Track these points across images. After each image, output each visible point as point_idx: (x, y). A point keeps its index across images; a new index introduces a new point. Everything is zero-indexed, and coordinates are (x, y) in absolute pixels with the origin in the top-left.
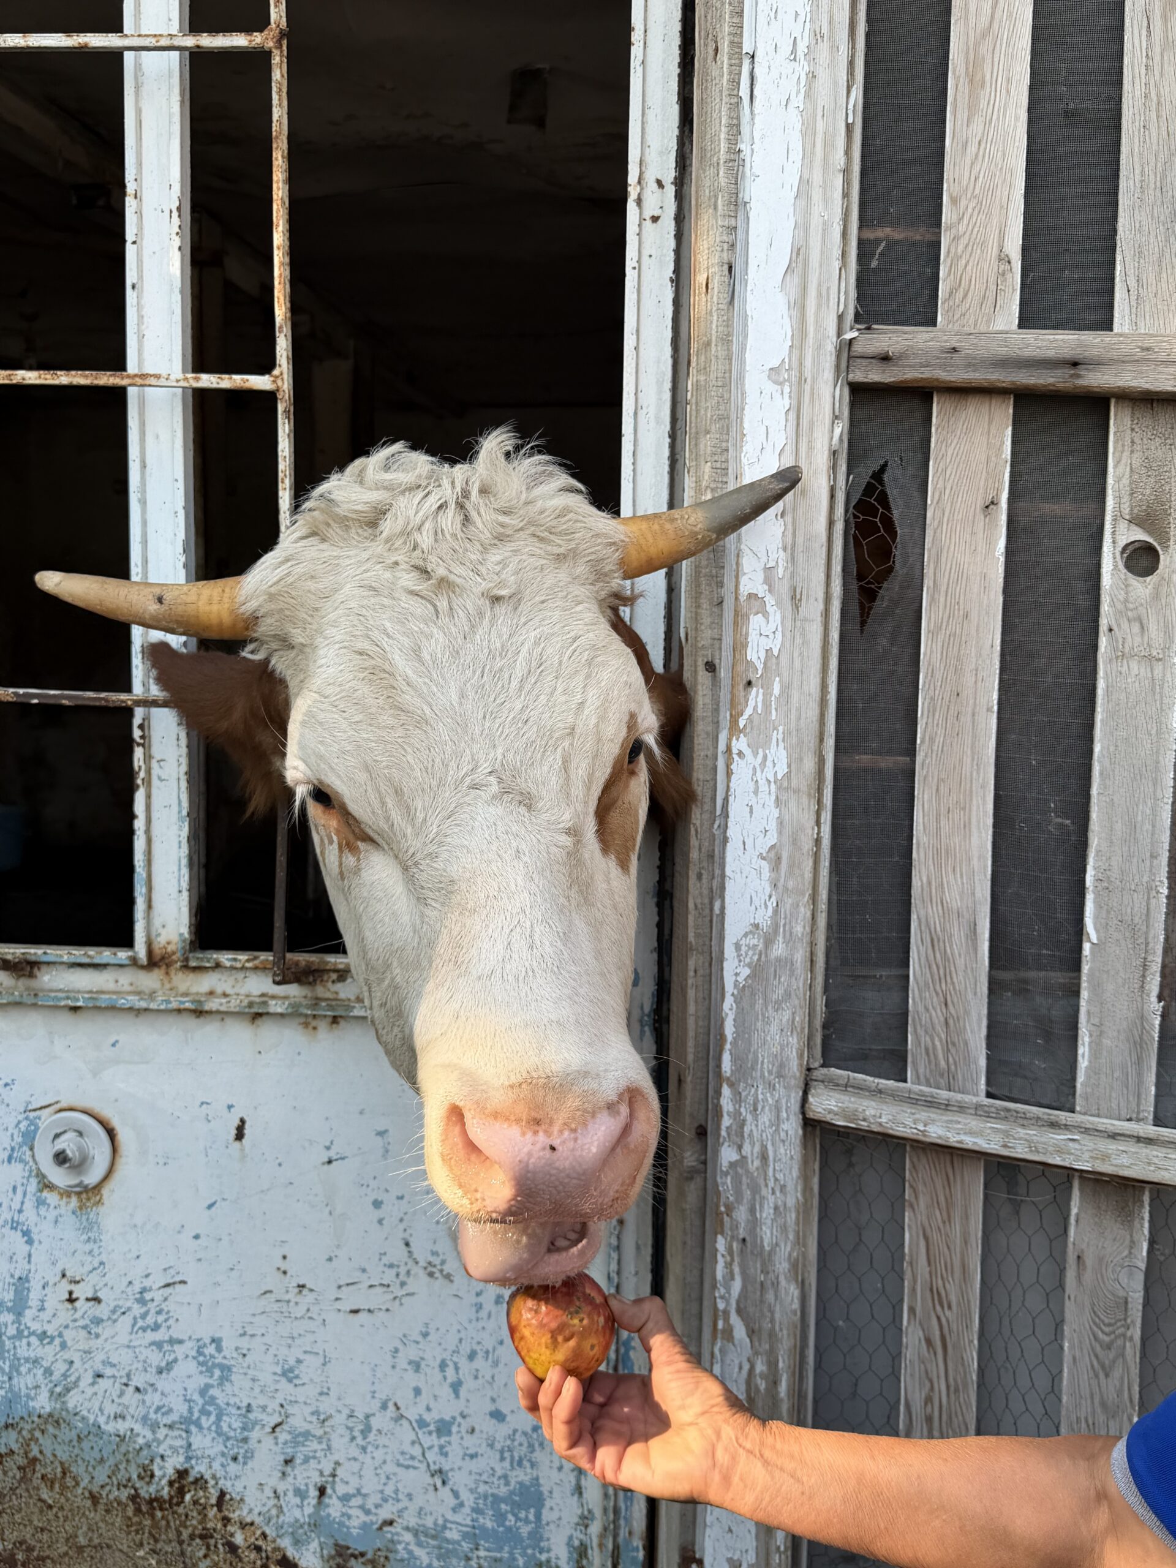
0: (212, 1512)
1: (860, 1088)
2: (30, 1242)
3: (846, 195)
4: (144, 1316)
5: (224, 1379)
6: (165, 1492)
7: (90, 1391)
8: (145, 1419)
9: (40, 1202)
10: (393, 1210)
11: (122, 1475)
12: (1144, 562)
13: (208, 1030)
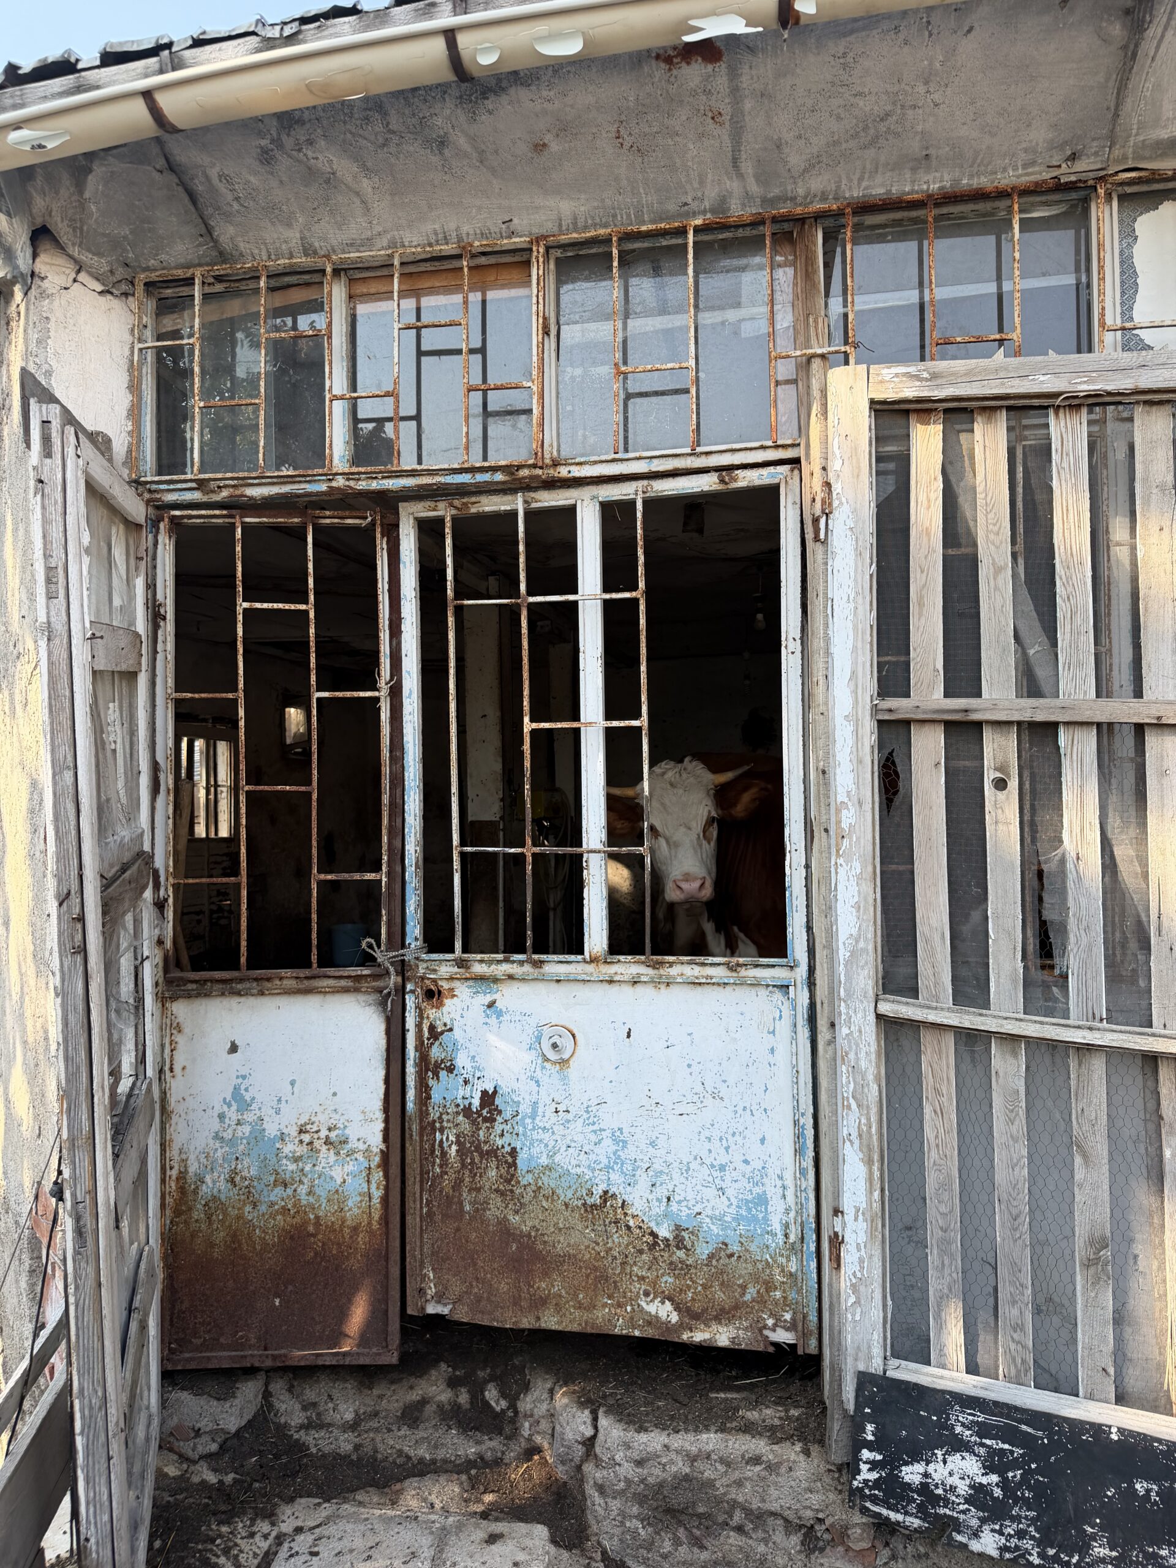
0: (619, 1211)
1: (899, 1002)
2: (539, 1086)
3: (871, 651)
4: (588, 1119)
5: (624, 1147)
6: (598, 1202)
7: (565, 1154)
8: (589, 1166)
9: (543, 1068)
10: (695, 1068)
11: (579, 1194)
12: (1002, 785)
13: (615, 988)
